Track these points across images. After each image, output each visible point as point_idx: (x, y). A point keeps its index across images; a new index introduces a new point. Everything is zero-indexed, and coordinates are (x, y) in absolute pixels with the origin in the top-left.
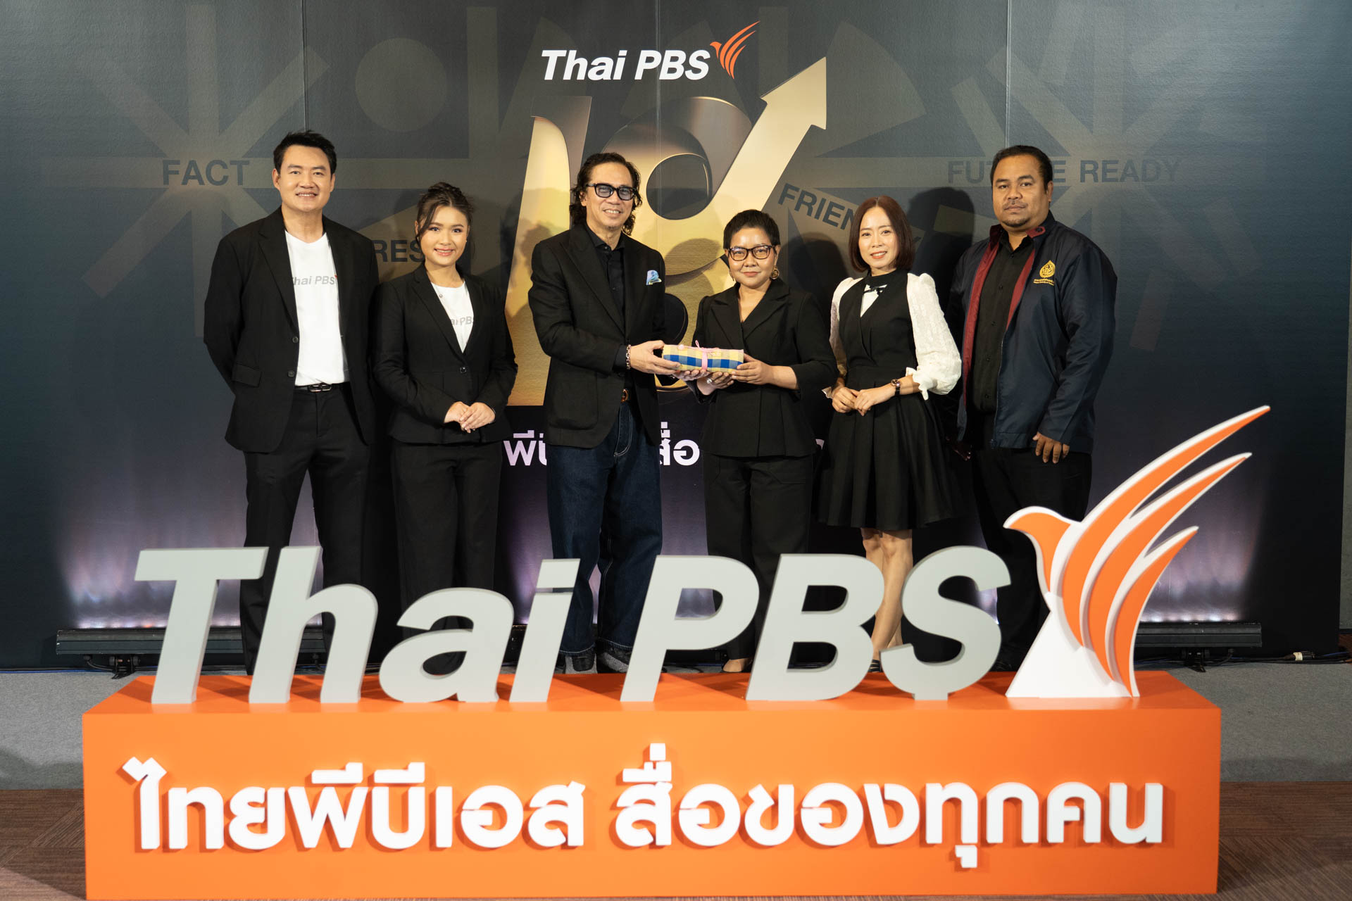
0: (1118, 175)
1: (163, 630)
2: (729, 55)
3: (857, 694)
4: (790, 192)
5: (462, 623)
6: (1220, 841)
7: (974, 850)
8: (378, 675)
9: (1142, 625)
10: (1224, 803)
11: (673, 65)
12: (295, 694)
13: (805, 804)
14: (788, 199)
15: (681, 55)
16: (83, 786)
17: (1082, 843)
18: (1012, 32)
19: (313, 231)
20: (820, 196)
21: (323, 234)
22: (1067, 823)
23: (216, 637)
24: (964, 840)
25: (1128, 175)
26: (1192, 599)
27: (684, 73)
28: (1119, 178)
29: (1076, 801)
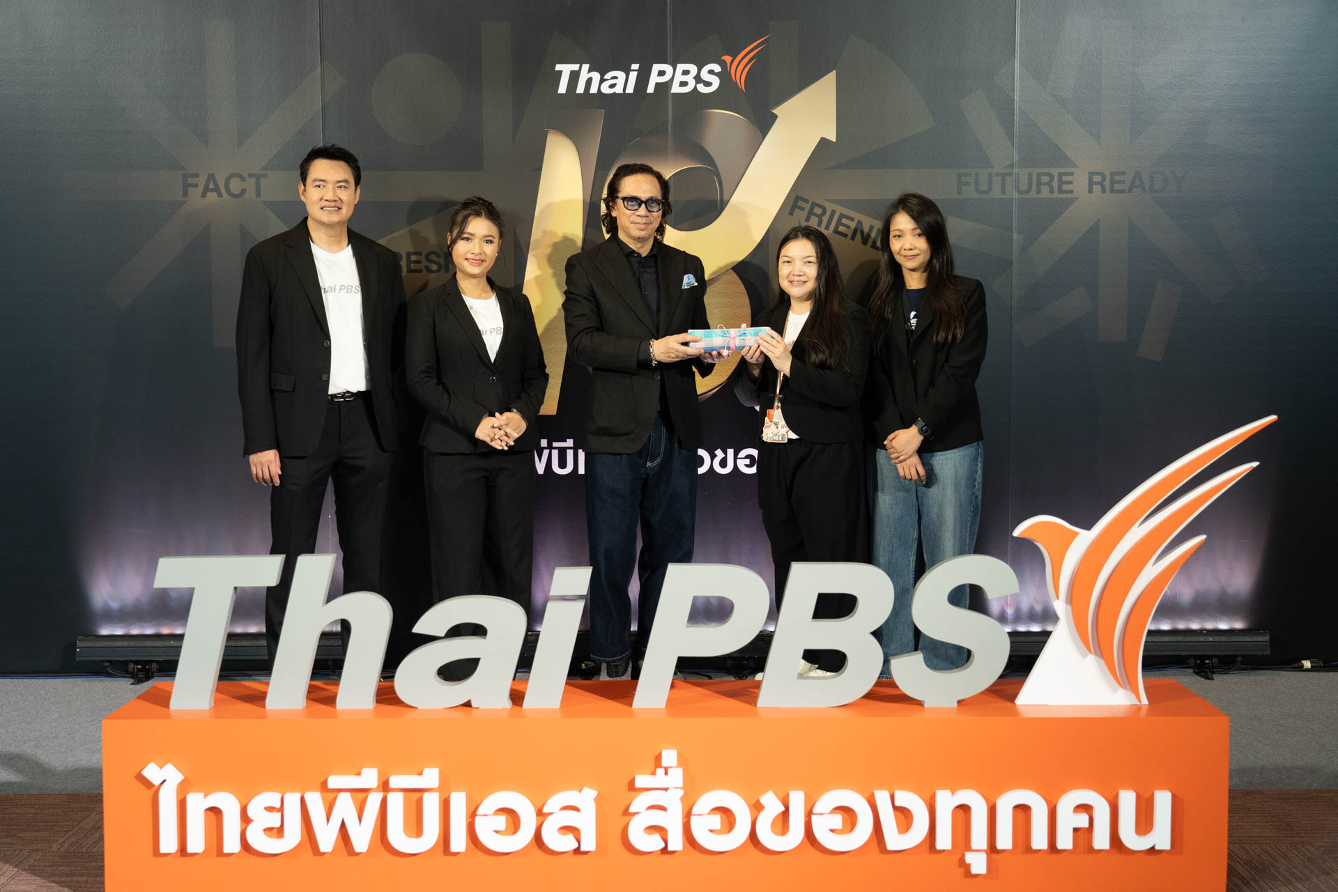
0: (1126, 187)
1: (181, 637)
2: (740, 69)
3: (866, 701)
4: (800, 203)
5: (477, 630)
6: (1228, 848)
7: (983, 857)
8: (393, 681)
9: (1150, 633)
10: (1233, 810)
11: (685, 78)
12: (311, 700)
13: (815, 811)
14: (799, 210)
15: (693, 69)
16: (102, 790)
17: (1091, 849)
18: (1021, 46)
19: (339, 242)
20: (830, 207)
21: (348, 245)
22: (1076, 830)
23: (233, 643)
24: (974, 847)
25: (1136, 187)
26: (1200, 607)
27: (696, 86)
28: (1127, 189)
29: (1085, 808)
